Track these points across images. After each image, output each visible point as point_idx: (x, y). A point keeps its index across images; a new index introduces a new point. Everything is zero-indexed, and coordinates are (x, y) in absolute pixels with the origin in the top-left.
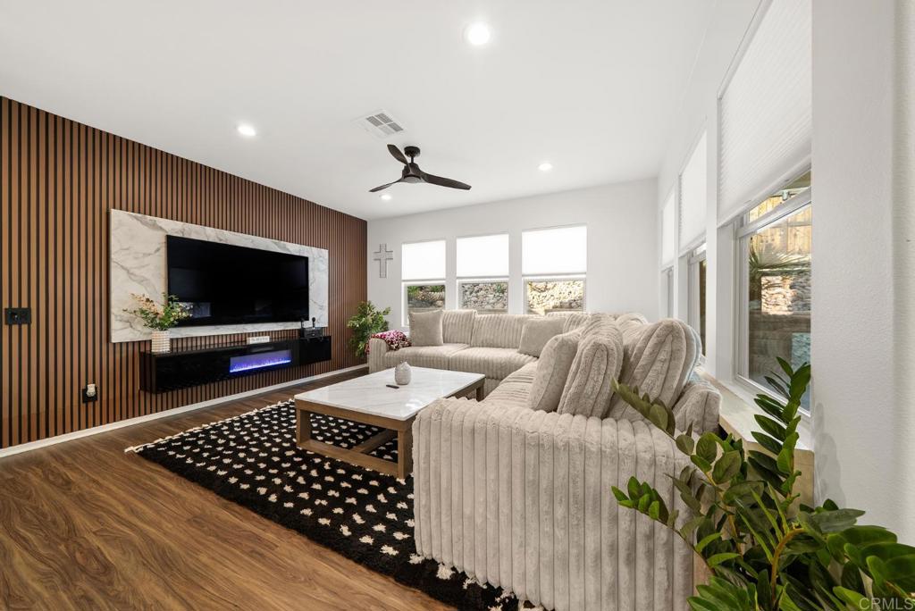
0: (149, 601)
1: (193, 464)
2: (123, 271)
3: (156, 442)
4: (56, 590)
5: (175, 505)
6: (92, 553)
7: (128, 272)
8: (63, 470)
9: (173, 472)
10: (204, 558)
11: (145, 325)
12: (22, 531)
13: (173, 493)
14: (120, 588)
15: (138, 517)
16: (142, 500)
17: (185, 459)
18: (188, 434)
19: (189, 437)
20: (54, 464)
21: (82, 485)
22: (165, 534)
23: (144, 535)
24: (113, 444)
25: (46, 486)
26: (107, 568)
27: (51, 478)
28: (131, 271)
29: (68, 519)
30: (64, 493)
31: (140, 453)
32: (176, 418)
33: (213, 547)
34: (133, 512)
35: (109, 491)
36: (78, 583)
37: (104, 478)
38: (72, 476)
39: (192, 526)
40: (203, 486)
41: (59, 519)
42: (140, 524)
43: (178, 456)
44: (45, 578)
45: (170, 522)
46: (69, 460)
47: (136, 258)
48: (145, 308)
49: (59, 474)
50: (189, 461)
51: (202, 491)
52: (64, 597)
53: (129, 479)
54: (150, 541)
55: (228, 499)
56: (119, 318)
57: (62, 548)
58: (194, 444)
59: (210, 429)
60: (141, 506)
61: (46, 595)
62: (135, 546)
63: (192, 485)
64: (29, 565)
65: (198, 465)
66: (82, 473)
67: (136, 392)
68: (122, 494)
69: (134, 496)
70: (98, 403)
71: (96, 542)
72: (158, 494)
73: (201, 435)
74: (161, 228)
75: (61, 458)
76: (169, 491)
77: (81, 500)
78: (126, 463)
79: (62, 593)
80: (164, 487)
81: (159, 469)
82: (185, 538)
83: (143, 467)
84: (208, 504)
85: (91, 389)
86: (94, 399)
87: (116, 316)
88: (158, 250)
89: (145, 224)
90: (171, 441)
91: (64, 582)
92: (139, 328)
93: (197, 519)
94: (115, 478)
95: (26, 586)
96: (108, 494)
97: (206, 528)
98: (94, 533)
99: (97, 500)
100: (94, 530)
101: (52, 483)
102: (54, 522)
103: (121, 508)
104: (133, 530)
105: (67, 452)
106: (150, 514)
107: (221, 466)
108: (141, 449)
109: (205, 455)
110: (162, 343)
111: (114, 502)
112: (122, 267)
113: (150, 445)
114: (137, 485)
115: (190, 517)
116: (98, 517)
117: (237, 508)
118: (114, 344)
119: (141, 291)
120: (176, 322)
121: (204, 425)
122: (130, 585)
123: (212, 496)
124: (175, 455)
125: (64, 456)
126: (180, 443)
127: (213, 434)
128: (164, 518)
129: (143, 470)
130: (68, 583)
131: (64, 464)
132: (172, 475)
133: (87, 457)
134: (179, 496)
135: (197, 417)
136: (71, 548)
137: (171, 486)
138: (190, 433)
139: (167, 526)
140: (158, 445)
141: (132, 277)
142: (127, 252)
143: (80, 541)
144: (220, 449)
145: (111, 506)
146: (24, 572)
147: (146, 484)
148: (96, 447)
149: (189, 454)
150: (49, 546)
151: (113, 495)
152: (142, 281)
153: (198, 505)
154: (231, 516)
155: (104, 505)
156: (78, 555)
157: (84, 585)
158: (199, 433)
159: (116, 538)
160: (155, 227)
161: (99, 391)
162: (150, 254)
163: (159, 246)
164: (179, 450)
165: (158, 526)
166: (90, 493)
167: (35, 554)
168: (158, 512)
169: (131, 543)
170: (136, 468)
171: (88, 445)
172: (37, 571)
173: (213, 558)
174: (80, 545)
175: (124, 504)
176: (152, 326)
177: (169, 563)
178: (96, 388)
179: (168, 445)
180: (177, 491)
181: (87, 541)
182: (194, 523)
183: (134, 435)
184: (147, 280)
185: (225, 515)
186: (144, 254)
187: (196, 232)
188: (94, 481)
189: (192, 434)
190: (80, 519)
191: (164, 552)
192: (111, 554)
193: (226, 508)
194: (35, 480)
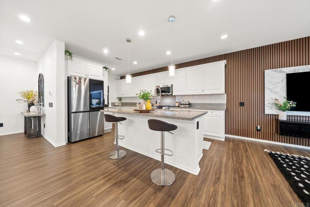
0: (246, 194)
1: (286, 168)
2: (269, 90)
3: (277, 152)
4: (232, 173)
5: (270, 176)
6: (242, 171)
7: (271, 90)
8: (248, 147)
9: (277, 165)
10: (269, 200)
11: (276, 109)
12: (234, 156)
13: (272, 172)
14: (243, 184)
15: (257, 171)
16: (261, 167)
17: (284, 164)
18: (291, 156)
19: (290, 157)
20: (247, 145)
21: (249, 153)
22: (262, 181)
23: (256, 177)
24: (263, 146)
25: (243, 149)
26: (243, 177)
27: (244, 147)
28: (272, 90)
29: (242, 159)
30: (245, 153)
31: (269, 153)
32: (290, 148)
33: (275, 200)
34: (257, 168)
35: (254, 158)
36: (236, 175)
37: (255, 155)
38: (249, 150)
39: (272, 187)
40: (285, 177)
41: (241, 158)
42: (256, 172)
43: (281, 161)
44: (232, 168)
45: (265, 180)
46: (250, 145)
47: (273, 85)
48: (276, 103)
49: (246, 148)
50: (285, 165)
51: (284, 179)
52: (232, 175)
53: (261, 159)
54: (256, 180)
55: (293, 190)
56: (267, 106)
57: (238, 165)
58: (291, 161)
59: (303, 159)
60: (260, 168)
61: (230, 171)
62: (252, 178)
63: (281, 174)
64: (231, 163)
65: (288, 169)
66: (251, 150)
67: (274, 132)
68: (257, 162)
69: (260, 164)
70: (261, 132)
71: (244, 169)
72: (267, 168)
73: (297, 159)
74: (284, 72)
75: (249, 144)
76: (271, 170)
77: (247, 156)
78: (263, 154)
79: (232, 174)
80: (270, 168)
81: (272, 161)
82: (267, 188)
83: (267, 158)
84: (283, 185)
85: (259, 128)
86: (260, 130)
87: (266, 105)
88: (283, 80)
89: (277, 72)
90: (282, 155)
91: (234, 172)
92: (275, 110)
93: (275, 186)
94: (258, 156)
95: (229, 167)
96: (254, 159)
97: (277, 192)
98: (245, 167)
99: (250, 159)
100: (246, 166)
101: (244, 149)
102: (239, 158)
103: (254, 165)
104: (254, 173)
105: (251, 143)
106: (261, 173)
107: (298, 175)
108: (269, 152)
109: (294, 167)
110: (283, 116)
111: (254, 162)
112: (268, 89)
113: (273, 152)
114: (262, 162)
115: (273, 183)
116: (248, 163)
117: (296, 196)
118: (266, 114)
119: (275, 96)
120: (289, 109)
121: (301, 156)
122: (245, 185)
123: (287, 184)
124: (280, 160)
125: (250, 144)
126: (284, 157)
127: (304, 162)
128: (264, 177)
129: (267, 159)
130: (235, 173)
131: (249, 146)
132: (276, 166)
133: (254, 147)
134: (273, 174)
135: (300, 151)
136: (239, 166)
137: (273, 169)
138: (292, 156)
139: (263, 179)
140: (276, 154)
141: (272, 92)
142: (270, 83)
143: (242, 166)
144: (303, 169)
145: (253, 163)
146: (230, 164)
147: (265, 163)
148: (258, 145)
149: (287, 163)
150: (236, 162)
151: (255, 160)
152: (276, 93)
153: (279, 182)
154: (291, 197)
155: (251, 162)
156: (239, 169)
157: (237, 177)
158: (296, 158)
159: (249, 172)
160: (281, 72)
161: (261, 128)
162: (279, 83)
163: (283, 79)
164: (283, 159)
165: (261, 178)
166: (250, 156)
167: (233, 162)
168: (264, 174)
169: (251, 176)
170: (265, 157)
171: (256, 143)
172: (232, 166)
173: (272, 203)
174: (241, 167)
175: (256, 165)
176: (279, 110)
177: (258, 190)
178: (260, 127)
179: (280, 156)
180: (274, 172)
181: (243, 167)
182: (273, 187)
183: (271, 147)
184: (278, 92)
185: (288, 194)
186: (277, 83)
187: (303, 69)
188: (253, 154)
189: (293, 157)
190: (244, 161)
191: (258, 186)
192: (246, 175)
193: (290, 193)
194: (241, 146)
